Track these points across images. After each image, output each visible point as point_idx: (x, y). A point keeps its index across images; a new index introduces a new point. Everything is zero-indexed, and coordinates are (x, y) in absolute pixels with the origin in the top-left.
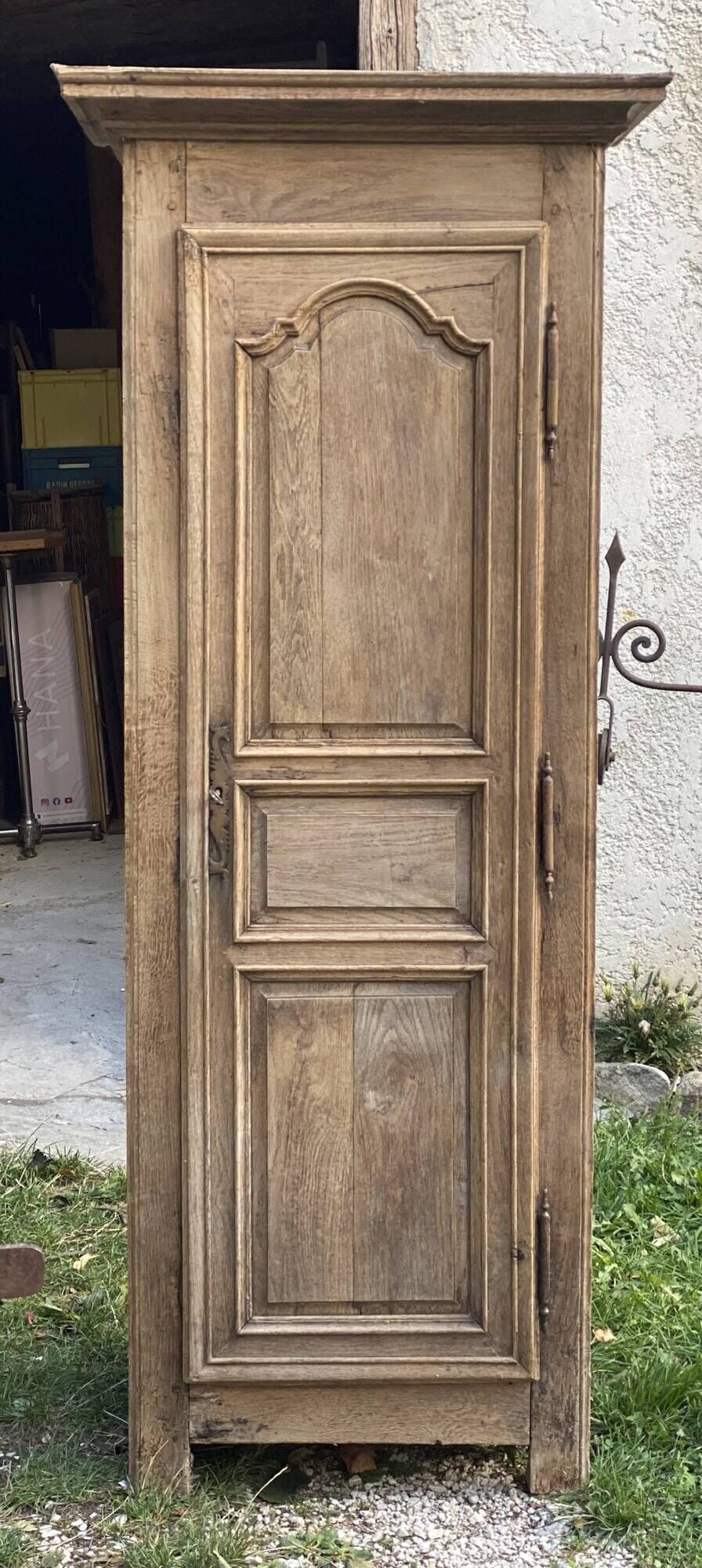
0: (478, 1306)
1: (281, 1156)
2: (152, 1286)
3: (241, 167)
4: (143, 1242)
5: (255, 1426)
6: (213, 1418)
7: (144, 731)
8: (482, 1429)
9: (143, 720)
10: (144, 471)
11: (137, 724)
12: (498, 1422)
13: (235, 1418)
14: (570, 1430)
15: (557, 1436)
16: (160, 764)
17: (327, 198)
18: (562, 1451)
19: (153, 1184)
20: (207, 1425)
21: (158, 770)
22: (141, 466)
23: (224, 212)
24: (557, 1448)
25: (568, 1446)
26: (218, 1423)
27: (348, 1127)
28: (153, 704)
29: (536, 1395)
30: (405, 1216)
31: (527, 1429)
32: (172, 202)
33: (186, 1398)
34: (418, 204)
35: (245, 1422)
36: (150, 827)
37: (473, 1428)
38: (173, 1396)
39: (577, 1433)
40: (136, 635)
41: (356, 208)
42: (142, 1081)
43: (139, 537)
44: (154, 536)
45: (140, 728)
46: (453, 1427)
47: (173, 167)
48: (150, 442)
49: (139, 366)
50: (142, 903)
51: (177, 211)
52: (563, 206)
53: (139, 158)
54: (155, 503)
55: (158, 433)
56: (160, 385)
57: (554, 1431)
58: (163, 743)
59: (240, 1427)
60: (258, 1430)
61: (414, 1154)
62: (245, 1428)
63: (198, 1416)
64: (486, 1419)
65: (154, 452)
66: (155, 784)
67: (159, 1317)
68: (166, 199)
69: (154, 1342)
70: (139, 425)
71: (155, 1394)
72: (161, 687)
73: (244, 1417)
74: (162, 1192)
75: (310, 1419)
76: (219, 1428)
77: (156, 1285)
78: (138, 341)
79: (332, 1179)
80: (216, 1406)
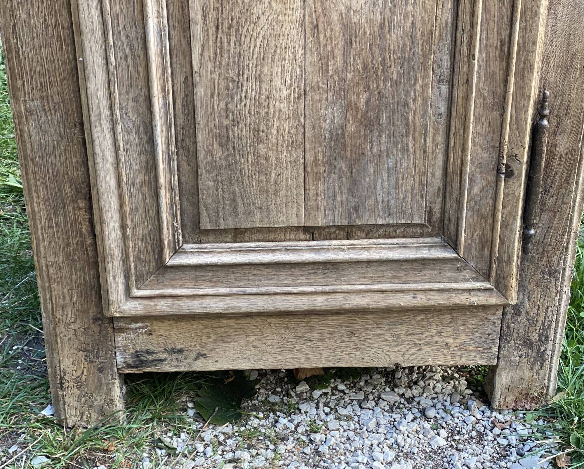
0: (452, 228)
1: (210, 52)
2: (56, 212)
5: (193, 355)
6: (144, 349)
8: (445, 351)
12: (463, 344)
13: (170, 348)
14: (542, 349)
15: (528, 355)
18: (532, 369)
19: (42, 88)
20: (137, 355)
24: (527, 367)
25: (538, 364)
26: (149, 353)
27: (299, 13)
29: (509, 316)
30: (369, 126)
31: (495, 350)
33: (110, 330)
35: (181, 351)
37: (436, 350)
38: (96, 328)
39: (549, 352)
46: (414, 350)
57: (524, 351)
59: (174, 356)
60: (196, 359)
61: (383, 50)
62: (181, 357)
63: (126, 346)
64: (450, 341)
67: (69, 245)
69: (65, 272)
71: (72, 326)
73: (179, 347)
74: (56, 98)
75: (254, 347)
76: (151, 358)
77: (61, 209)
79: (277, 82)
80: (145, 337)
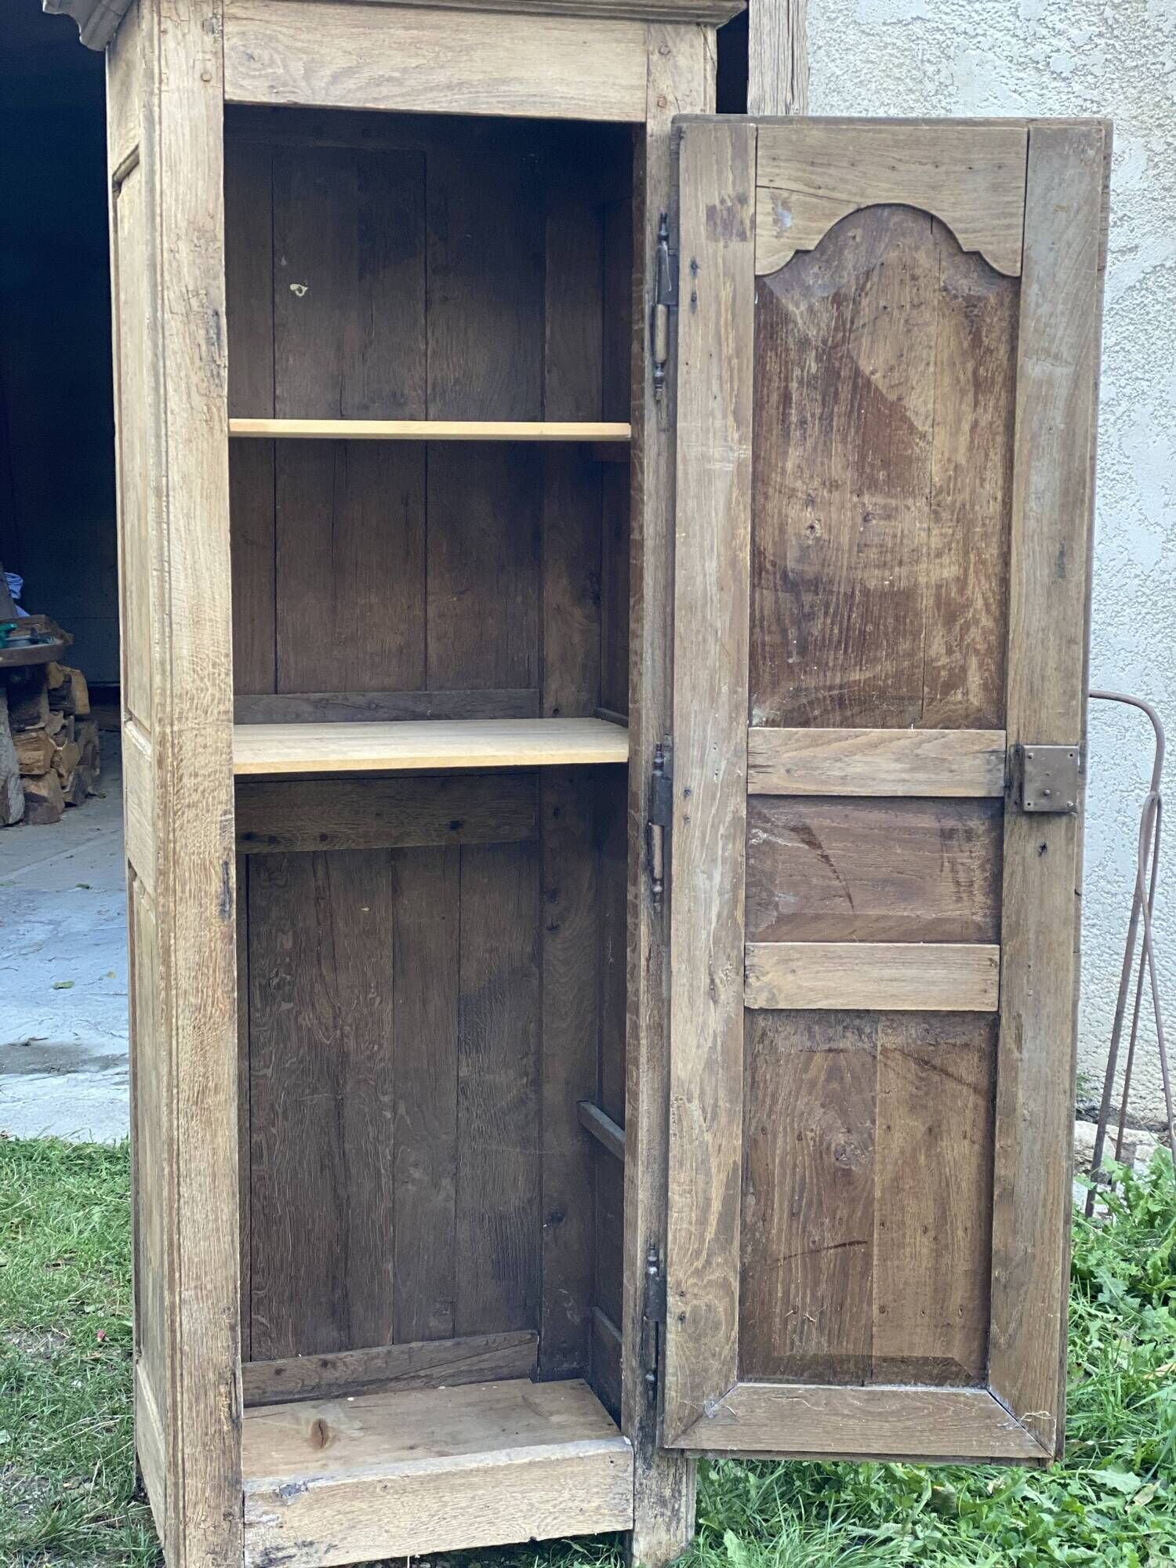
2: (197, 1400)
3: (291, 32)
4: (186, 1348)
5: (323, 1547)
6: (274, 1545)
7: (181, 731)
8: (581, 1518)
9: (180, 719)
10: (177, 410)
11: (172, 725)
12: (599, 1507)
13: (300, 1541)
14: (677, 1506)
15: (662, 1515)
16: (201, 772)
17: (396, 74)
18: (668, 1530)
19: (198, 1278)
20: (266, 1553)
21: (199, 779)
22: (171, 404)
23: (272, 87)
24: (663, 1528)
25: (674, 1524)
26: (278, 1549)
28: (192, 699)
29: (640, 1471)
31: (630, 1511)
32: (205, 72)
33: (240, 1526)
34: (504, 88)
35: (311, 1544)
36: (190, 849)
37: (571, 1517)
38: (225, 1525)
39: (683, 1509)
40: (170, 615)
41: (431, 89)
42: (184, 1156)
43: (171, 493)
44: (190, 492)
45: (176, 728)
46: (549, 1520)
47: (207, 27)
48: (183, 374)
49: (167, 277)
50: (181, 942)
51: (212, 83)
52: (670, 98)
53: (163, 13)
54: (191, 451)
55: (192, 363)
56: (194, 302)
57: (658, 1510)
58: (205, 747)
59: (305, 1550)
60: (327, 1552)
62: (312, 1550)
63: (256, 1544)
64: (585, 1506)
65: (188, 388)
66: (195, 797)
67: (207, 1434)
68: (199, 66)
69: (201, 1465)
70: (169, 353)
71: (202, 1526)
72: (202, 679)
73: (309, 1539)
74: (209, 1287)
75: (386, 1531)
76: (280, 1555)
77: (203, 1397)
78: (166, 245)
80: (276, 1530)
